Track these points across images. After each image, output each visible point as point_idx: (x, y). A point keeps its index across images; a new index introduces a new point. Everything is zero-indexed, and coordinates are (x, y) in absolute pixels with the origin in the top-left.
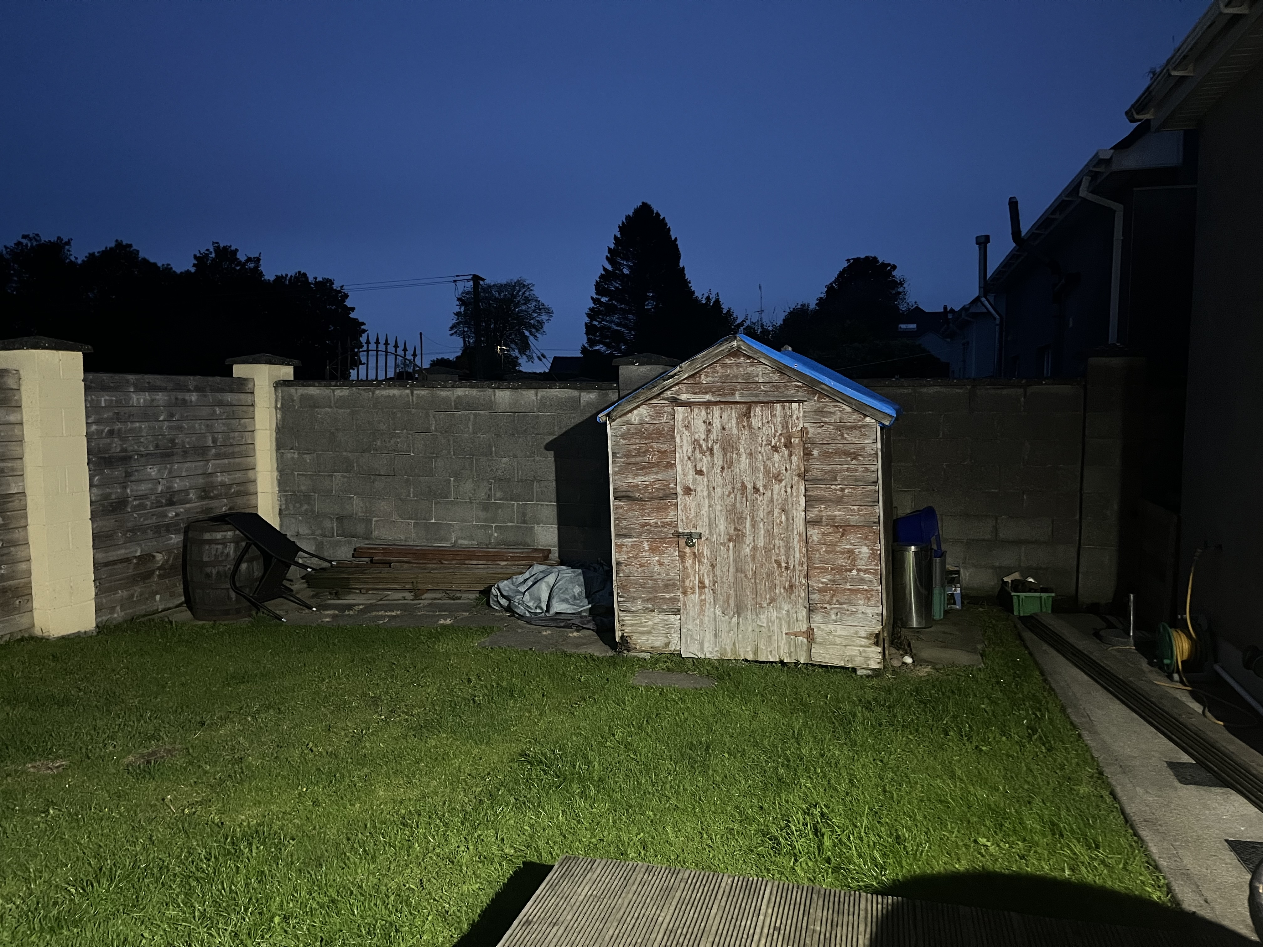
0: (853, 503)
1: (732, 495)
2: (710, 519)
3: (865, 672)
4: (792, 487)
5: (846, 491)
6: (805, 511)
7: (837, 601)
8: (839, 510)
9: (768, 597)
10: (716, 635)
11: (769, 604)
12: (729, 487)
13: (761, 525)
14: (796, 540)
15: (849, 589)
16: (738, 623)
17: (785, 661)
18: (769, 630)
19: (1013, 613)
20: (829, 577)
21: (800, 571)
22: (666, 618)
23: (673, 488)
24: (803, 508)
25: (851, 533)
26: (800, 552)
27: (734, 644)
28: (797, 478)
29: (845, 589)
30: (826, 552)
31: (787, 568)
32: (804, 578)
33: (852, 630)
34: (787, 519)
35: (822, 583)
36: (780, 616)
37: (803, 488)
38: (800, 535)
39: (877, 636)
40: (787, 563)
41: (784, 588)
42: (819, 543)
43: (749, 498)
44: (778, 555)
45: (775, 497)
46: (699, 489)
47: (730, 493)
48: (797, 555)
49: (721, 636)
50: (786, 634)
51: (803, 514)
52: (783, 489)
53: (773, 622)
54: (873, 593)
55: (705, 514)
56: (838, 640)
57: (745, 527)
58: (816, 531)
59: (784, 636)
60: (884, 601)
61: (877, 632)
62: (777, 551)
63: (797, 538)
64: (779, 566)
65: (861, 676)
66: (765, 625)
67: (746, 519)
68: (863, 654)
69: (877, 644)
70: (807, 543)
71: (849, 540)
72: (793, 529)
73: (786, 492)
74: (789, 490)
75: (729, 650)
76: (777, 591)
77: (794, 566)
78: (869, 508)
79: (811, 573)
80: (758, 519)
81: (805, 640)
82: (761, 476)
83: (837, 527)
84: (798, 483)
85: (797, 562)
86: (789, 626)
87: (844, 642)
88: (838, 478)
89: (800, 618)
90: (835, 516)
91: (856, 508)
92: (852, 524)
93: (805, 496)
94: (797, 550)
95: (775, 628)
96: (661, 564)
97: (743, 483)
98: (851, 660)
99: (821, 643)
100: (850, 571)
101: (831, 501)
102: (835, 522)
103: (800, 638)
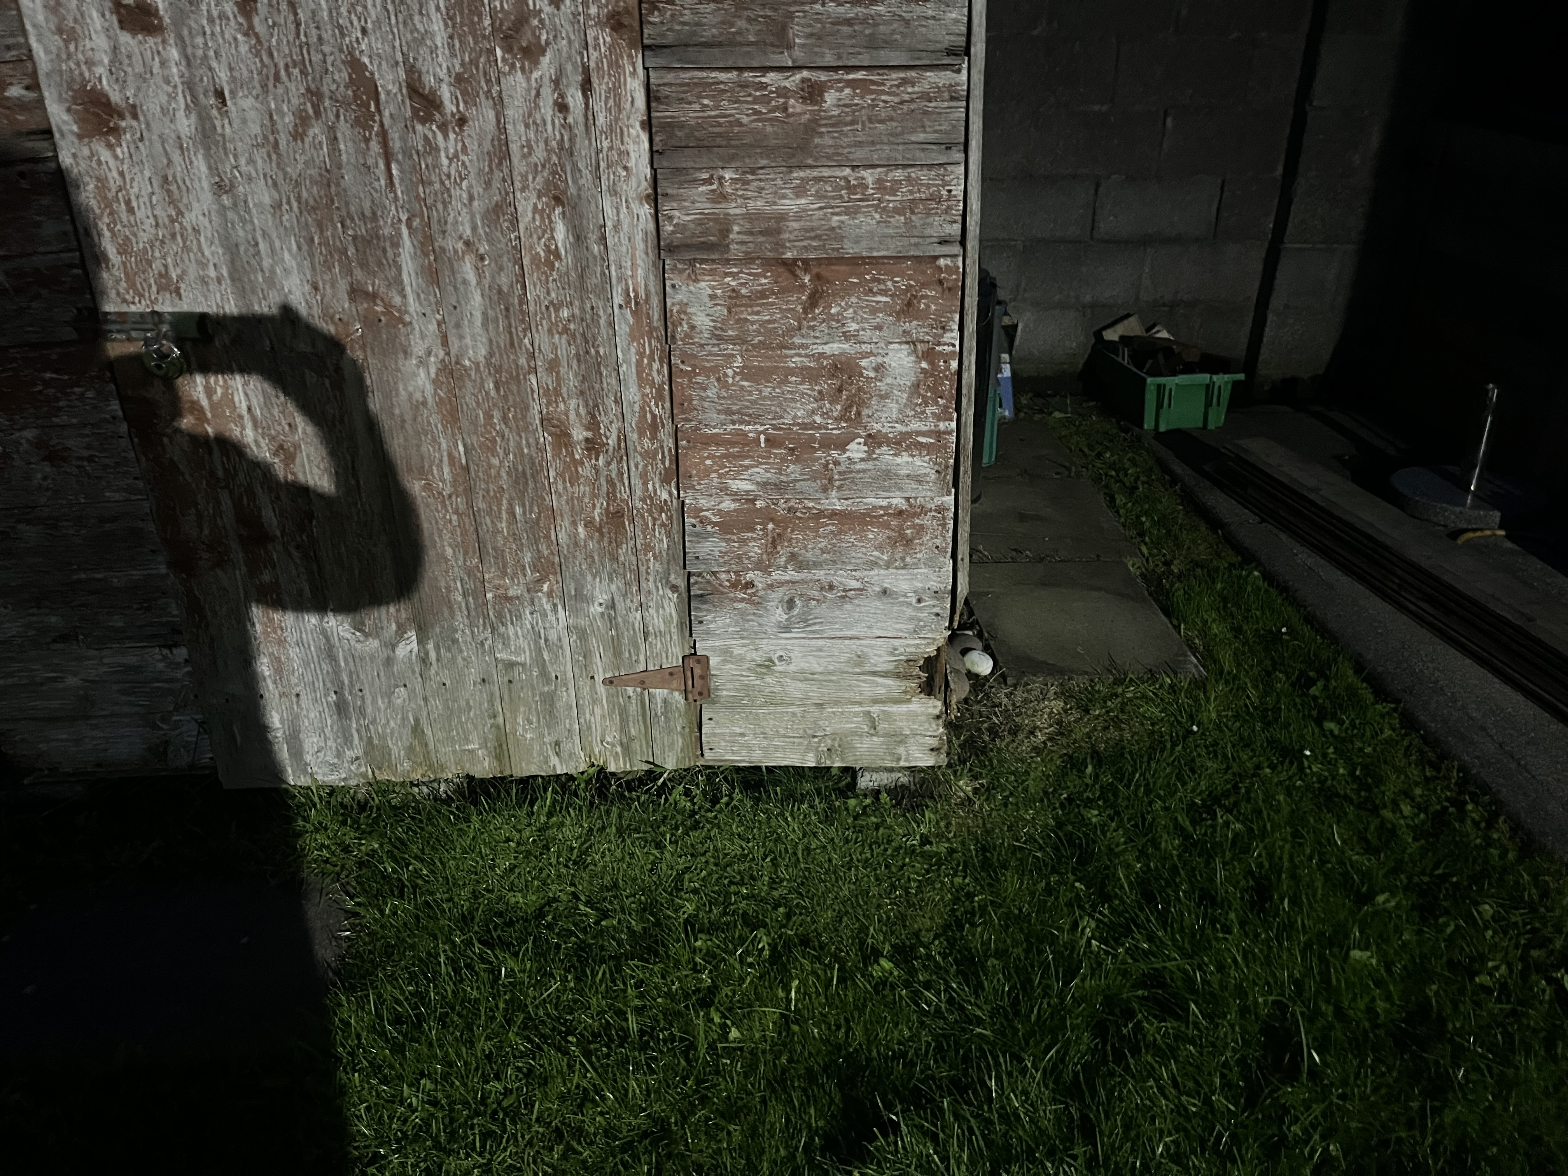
0: (859, 154)
1: (316, 130)
2: (232, 249)
3: (884, 779)
4: (586, 86)
5: (830, 97)
6: (655, 198)
7: (793, 557)
8: (800, 191)
9: (528, 558)
10: (341, 709)
11: (533, 588)
12: (295, 88)
13: (468, 270)
14: (622, 329)
15: (834, 514)
16: (424, 660)
17: (612, 768)
18: (544, 673)
20: (761, 473)
21: (649, 455)
22: (132, 660)
23: (21, 105)
24: (645, 187)
25: (847, 291)
26: (642, 381)
27: (417, 730)
28: (606, 37)
29: (821, 514)
30: (747, 373)
31: (593, 446)
32: (665, 480)
33: (844, 651)
34: (579, 238)
35: (735, 496)
36: (582, 622)
37: (635, 87)
38: (637, 306)
39: (930, 664)
40: (593, 424)
41: (589, 524)
42: (718, 337)
43: (396, 145)
44: (553, 395)
45: (517, 134)
46: (152, 105)
47: (303, 120)
48: (632, 394)
49: (362, 712)
50: (608, 682)
51: (646, 210)
52: (548, 97)
53: (555, 648)
54: (926, 520)
55: (208, 229)
56: (795, 689)
57: (398, 282)
58: (704, 286)
59: (601, 689)
60: (963, 550)
61: (931, 650)
62: (549, 381)
63: (625, 321)
64: (562, 438)
65: (876, 793)
66: (525, 658)
67: (396, 243)
68: (882, 726)
69: (928, 689)
70: (668, 338)
71: (840, 320)
72: (606, 278)
73: (562, 107)
74: (575, 99)
75: (397, 749)
76: (563, 537)
77: (623, 437)
78: (924, 176)
79: (691, 462)
80: (452, 244)
81: (678, 697)
82: (437, 27)
83: (790, 266)
84: (615, 65)
85: (632, 421)
86: (617, 653)
87: (815, 693)
88: (798, 34)
89: (656, 622)
90: (782, 217)
91: (869, 176)
92: (850, 249)
93: (648, 125)
94: (629, 371)
95: (567, 668)
97: (355, 65)
98: (841, 743)
99: (734, 705)
100: (842, 445)
101: (769, 151)
102: (780, 245)
103: (660, 693)
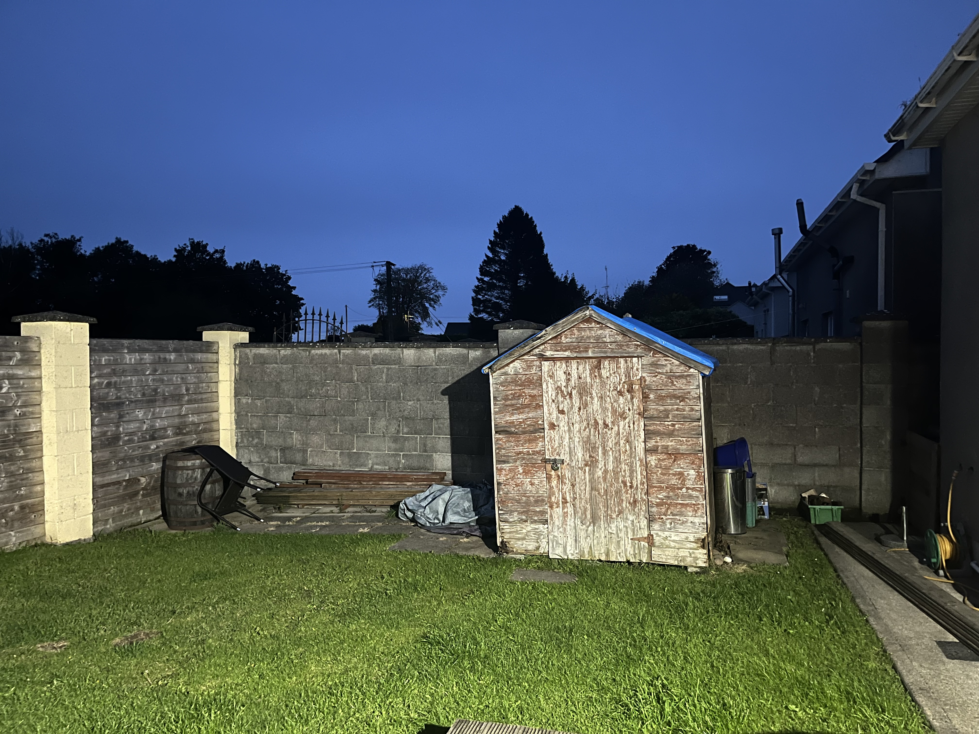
0: (682, 435)
1: (587, 430)
2: (570, 448)
3: (695, 570)
4: (634, 423)
5: (677, 426)
6: (645, 442)
7: (671, 513)
8: (671, 441)
9: (617, 509)
10: (576, 540)
11: (617, 516)
12: (585, 423)
13: (610, 453)
14: (638, 465)
15: (680, 504)
16: (594, 531)
17: (631, 561)
18: (618, 536)
19: (810, 522)
20: (664, 494)
21: (642, 489)
22: (537, 527)
23: (541, 424)
24: (643, 440)
25: (681, 459)
26: (641, 474)
27: (591, 547)
28: (638, 416)
29: (677, 503)
30: (661, 474)
31: (631, 487)
32: (645, 495)
33: (683, 536)
34: (631, 448)
35: (659, 499)
36: (627, 525)
37: (642, 424)
38: (641, 461)
39: (704, 540)
40: (631, 483)
41: (629, 503)
42: (656, 467)
43: (600, 432)
44: (624, 477)
45: (621, 431)
46: (561, 425)
47: (585, 428)
48: (639, 477)
49: (580, 542)
50: (632, 539)
51: (643, 444)
52: (627, 425)
53: (621, 530)
54: (699, 506)
55: (567, 445)
56: (673, 544)
57: (598, 455)
58: (654, 457)
59: (630, 541)
60: (708, 513)
61: (703, 537)
62: (623, 474)
63: (638, 463)
64: (625, 485)
65: (692, 573)
66: (614, 532)
67: (598, 448)
68: (693, 555)
69: (703, 547)
70: (647, 467)
71: (680, 464)
72: (635, 455)
73: (629, 427)
74: (632, 425)
75: (586, 553)
76: (624, 506)
77: (637, 485)
78: (694, 439)
79: (651, 491)
80: (608, 449)
81: (646, 544)
82: (610, 415)
83: (670, 454)
84: (639, 420)
85: (639, 482)
86: (634, 533)
87: (677, 545)
88: (670, 416)
89: (642, 526)
90: (668, 446)
91: (684, 439)
92: (681, 452)
93: (644, 430)
94: (639, 473)
95: (623, 535)
96: (532, 484)
97: (595, 420)
98: (684, 559)
99: (658, 547)
100: (681, 489)
101: (665, 434)
102: (668, 451)
103: (643, 543)
